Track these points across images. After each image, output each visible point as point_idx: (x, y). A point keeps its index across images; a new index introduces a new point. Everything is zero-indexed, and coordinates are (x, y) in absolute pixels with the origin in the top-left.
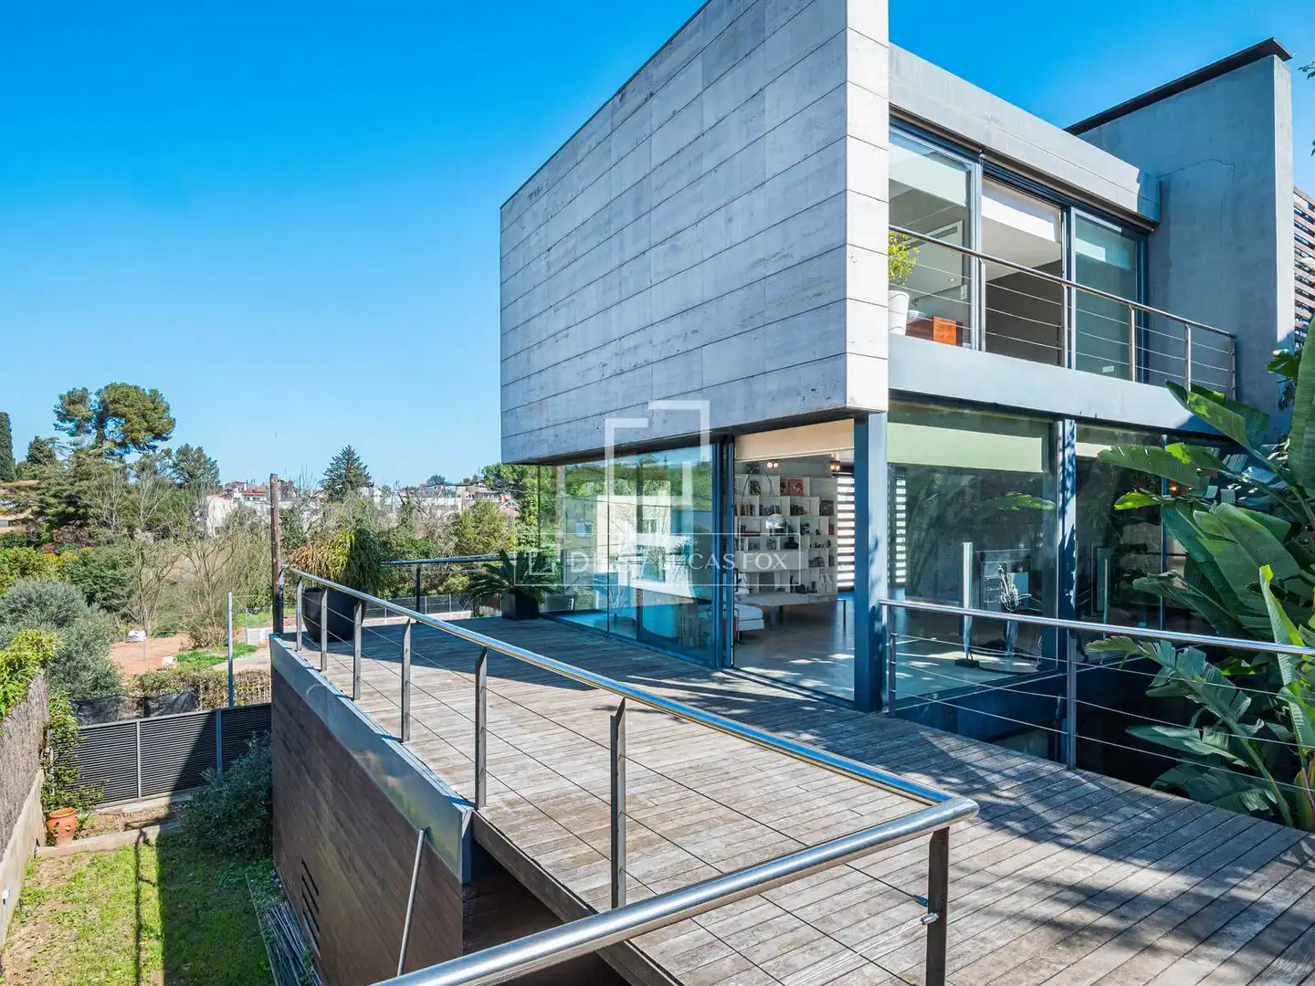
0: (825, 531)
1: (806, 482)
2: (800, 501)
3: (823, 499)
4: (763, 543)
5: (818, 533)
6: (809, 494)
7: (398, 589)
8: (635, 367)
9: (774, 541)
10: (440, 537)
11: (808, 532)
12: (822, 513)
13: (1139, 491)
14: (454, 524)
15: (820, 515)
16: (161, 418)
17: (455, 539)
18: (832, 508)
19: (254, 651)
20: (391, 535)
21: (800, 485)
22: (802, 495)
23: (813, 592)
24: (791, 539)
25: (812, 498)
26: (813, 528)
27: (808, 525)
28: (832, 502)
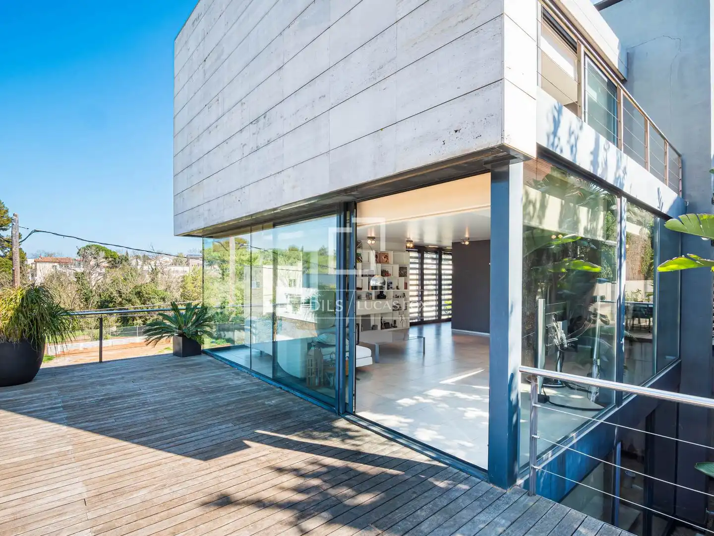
0: (402, 286)
1: (391, 255)
2: (388, 268)
3: (401, 266)
4: (364, 296)
5: (397, 288)
6: (392, 263)
7: (146, 320)
8: (269, 142)
9: (371, 294)
10: (174, 288)
11: (391, 288)
12: (401, 275)
13: (686, 256)
14: (182, 281)
15: (400, 276)
16: (3, 217)
17: (181, 290)
18: (406, 272)
19: (51, 359)
20: (143, 288)
21: (386, 257)
22: (388, 263)
23: (395, 327)
24: (382, 292)
25: (394, 266)
26: (394, 286)
27: (391, 283)
28: (406, 268)
